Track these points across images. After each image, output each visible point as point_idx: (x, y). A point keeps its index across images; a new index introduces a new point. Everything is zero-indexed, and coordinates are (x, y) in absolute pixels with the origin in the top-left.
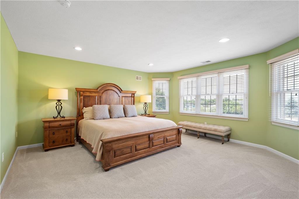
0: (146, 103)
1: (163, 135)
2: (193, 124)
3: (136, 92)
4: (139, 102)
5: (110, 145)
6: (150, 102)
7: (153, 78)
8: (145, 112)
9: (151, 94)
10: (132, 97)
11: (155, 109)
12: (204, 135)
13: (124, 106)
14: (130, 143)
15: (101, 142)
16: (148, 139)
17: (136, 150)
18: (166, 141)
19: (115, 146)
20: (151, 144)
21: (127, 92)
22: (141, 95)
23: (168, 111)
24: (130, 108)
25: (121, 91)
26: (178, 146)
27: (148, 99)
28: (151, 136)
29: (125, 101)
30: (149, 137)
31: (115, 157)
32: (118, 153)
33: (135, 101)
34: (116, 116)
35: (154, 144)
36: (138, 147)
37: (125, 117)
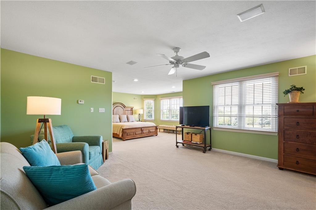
0: (139, 114)
1: (148, 129)
2: (167, 126)
3: (133, 107)
4: (136, 113)
5: (125, 130)
6: (143, 113)
7: (144, 98)
8: (139, 120)
9: (143, 108)
10: (131, 110)
11: (145, 118)
12: (172, 132)
13: (127, 116)
14: (133, 131)
15: (122, 129)
16: (141, 130)
17: (136, 134)
18: (150, 132)
19: (127, 131)
20: (142, 133)
21: (128, 107)
22: (137, 109)
23: (154, 119)
24: (130, 117)
25: (125, 107)
26: (156, 135)
27: (141, 112)
28: (142, 129)
29: (127, 113)
30: (141, 129)
31: (127, 136)
32: (128, 134)
33: (133, 112)
34: (123, 121)
35: (144, 133)
36: (137, 133)
37: (128, 122)
